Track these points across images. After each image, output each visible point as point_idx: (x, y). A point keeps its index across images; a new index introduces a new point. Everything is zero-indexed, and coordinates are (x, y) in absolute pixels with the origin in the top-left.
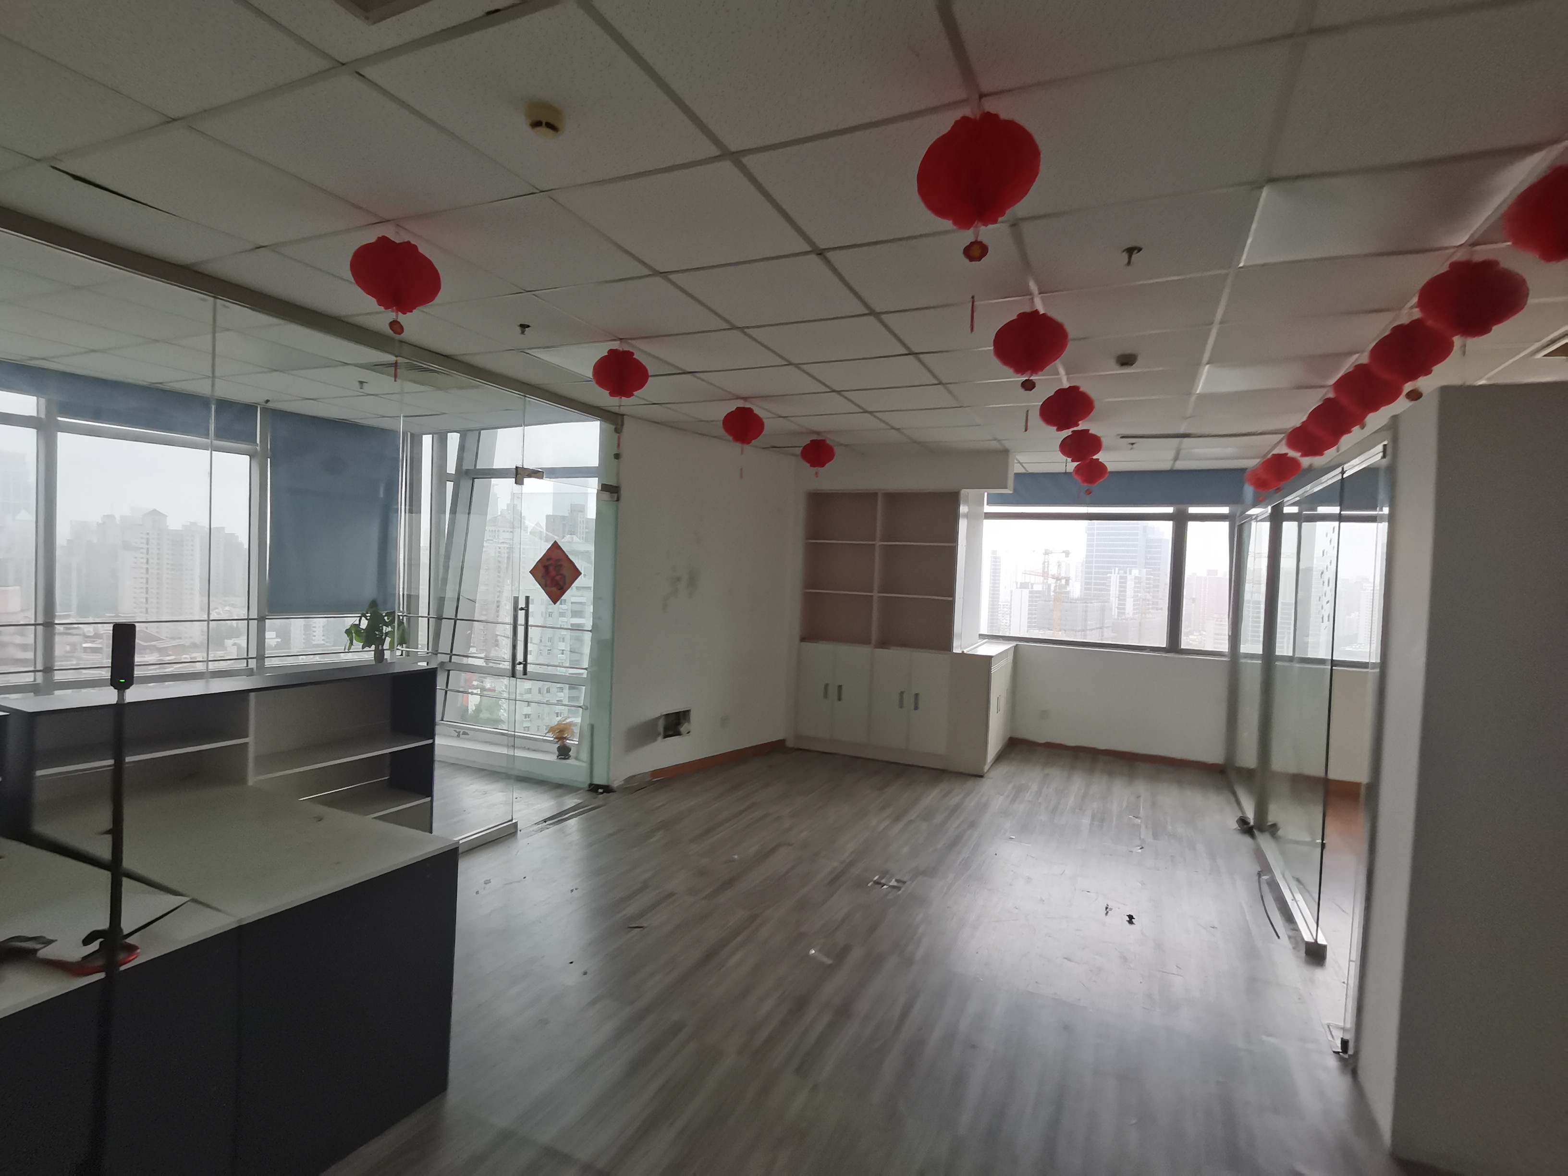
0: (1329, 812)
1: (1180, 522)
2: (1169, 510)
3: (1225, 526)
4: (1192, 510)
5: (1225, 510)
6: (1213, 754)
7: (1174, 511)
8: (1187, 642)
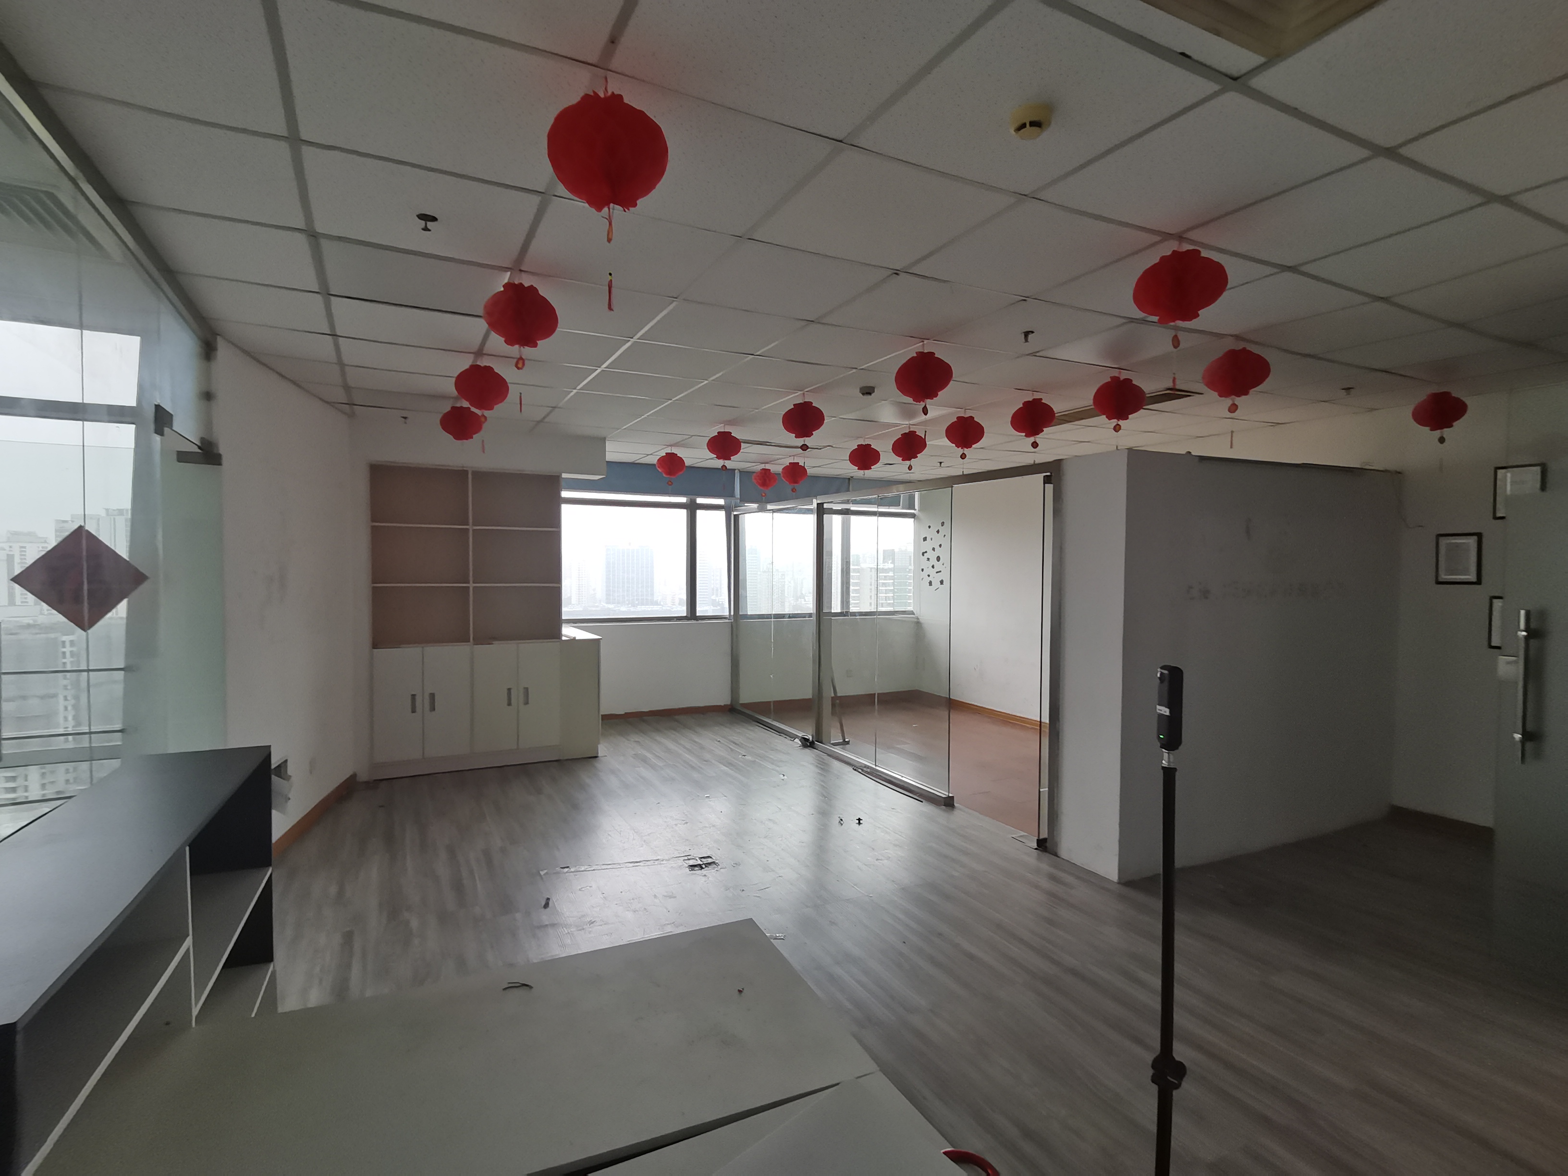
0: (951, 711)
1: (692, 509)
2: (683, 500)
3: (722, 514)
4: (700, 501)
5: (721, 502)
6: (723, 699)
7: (687, 501)
8: (700, 610)
